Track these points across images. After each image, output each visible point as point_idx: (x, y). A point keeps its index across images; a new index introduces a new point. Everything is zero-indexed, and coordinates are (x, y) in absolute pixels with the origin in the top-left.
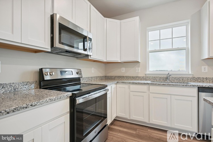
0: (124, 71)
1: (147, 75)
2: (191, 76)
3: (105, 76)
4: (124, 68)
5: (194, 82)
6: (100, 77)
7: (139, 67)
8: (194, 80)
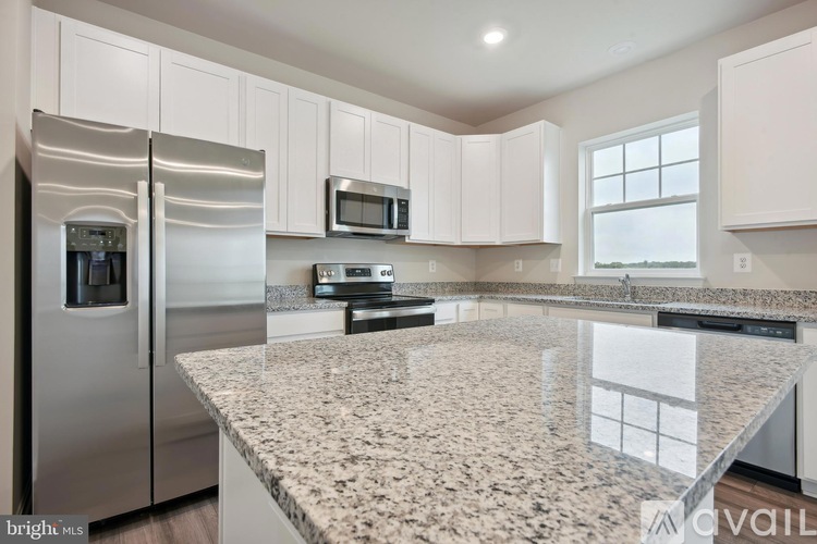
0: (520, 269)
1: (579, 282)
2: (700, 286)
3: (475, 284)
4: (521, 262)
5: (706, 302)
6: (457, 284)
7: (558, 257)
8: (707, 298)
